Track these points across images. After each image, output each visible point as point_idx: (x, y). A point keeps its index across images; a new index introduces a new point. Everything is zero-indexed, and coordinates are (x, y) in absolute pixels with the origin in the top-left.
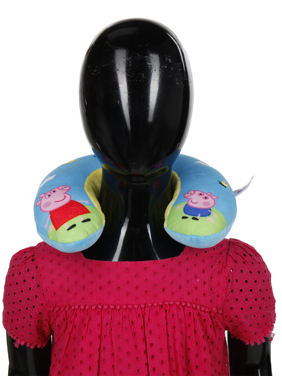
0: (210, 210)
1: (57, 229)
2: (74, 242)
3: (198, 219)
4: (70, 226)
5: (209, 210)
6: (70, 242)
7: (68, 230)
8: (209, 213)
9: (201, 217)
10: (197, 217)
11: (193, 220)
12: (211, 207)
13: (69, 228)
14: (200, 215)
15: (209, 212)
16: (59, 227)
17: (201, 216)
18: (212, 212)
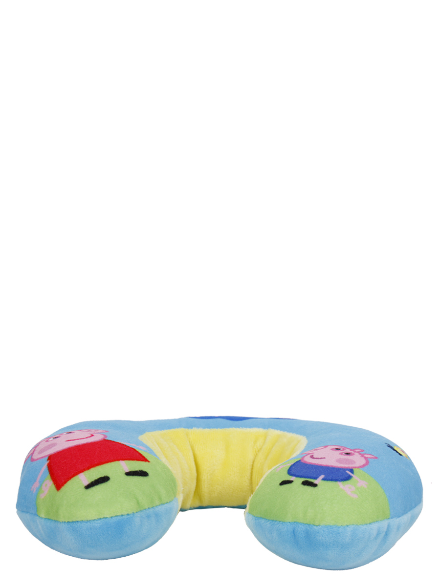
0: (352, 471)
1: (59, 485)
2: (100, 519)
3: (315, 485)
4: (93, 480)
5: (348, 472)
6: (89, 518)
7: (88, 487)
8: (346, 476)
9: (324, 482)
10: (315, 481)
11: (302, 486)
12: (355, 467)
13: (92, 482)
14: (322, 476)
15: (347, 474)
16: (65, 482)
17: (324, 479)
18: (355, 477)
